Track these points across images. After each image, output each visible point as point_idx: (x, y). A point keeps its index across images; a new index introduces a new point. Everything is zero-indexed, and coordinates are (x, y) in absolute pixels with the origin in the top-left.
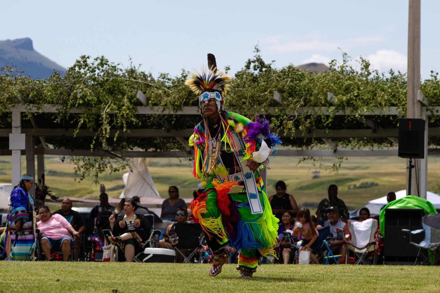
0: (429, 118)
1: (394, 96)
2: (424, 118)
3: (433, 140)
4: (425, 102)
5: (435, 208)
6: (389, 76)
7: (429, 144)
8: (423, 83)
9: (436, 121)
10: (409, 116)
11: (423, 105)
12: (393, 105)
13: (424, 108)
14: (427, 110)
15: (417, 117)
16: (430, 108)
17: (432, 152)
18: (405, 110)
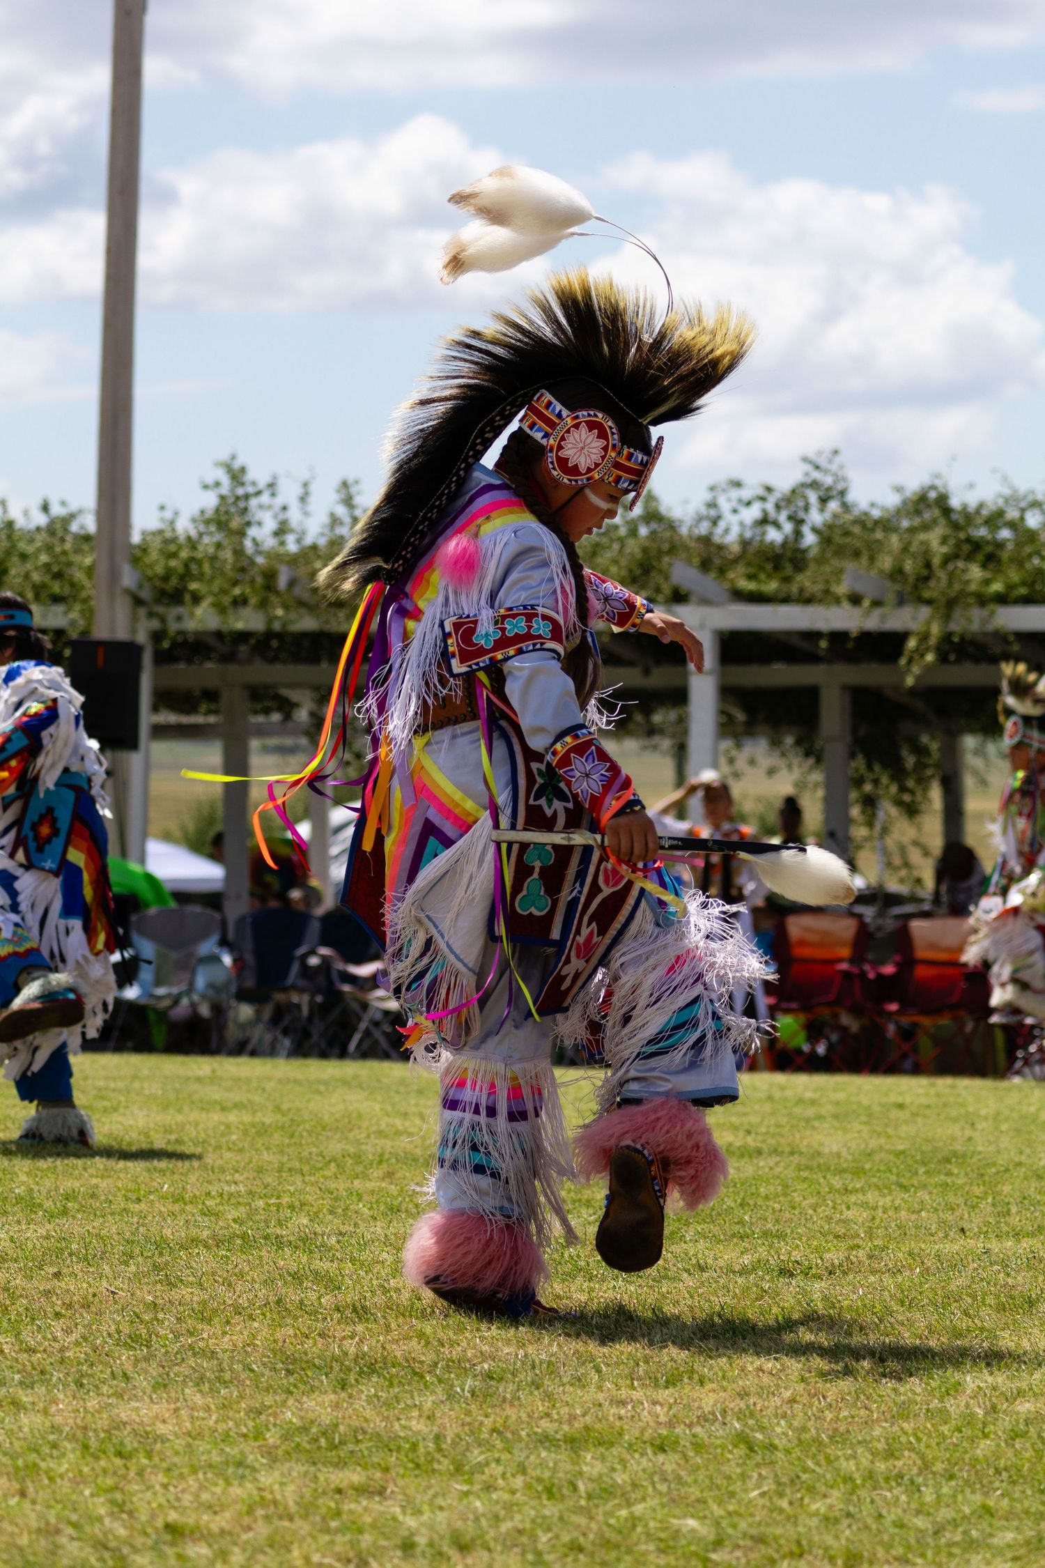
0: (157, 636)
1: (58, 576)
2: (142, 637)
3: (163, 699)
4: (146, 594)
5: (167, 888)
6: (41, 520)
7: (155, 708)
8: (136, 538)
9: (174, 645)
10: (101, 633)
11: (138, 602)
12: (56, 599)
13: (142, 611)
14: (151, 615)
15: (122, 634)
16: (160, 609)
17: (160, 732)
18: (89, 614)
